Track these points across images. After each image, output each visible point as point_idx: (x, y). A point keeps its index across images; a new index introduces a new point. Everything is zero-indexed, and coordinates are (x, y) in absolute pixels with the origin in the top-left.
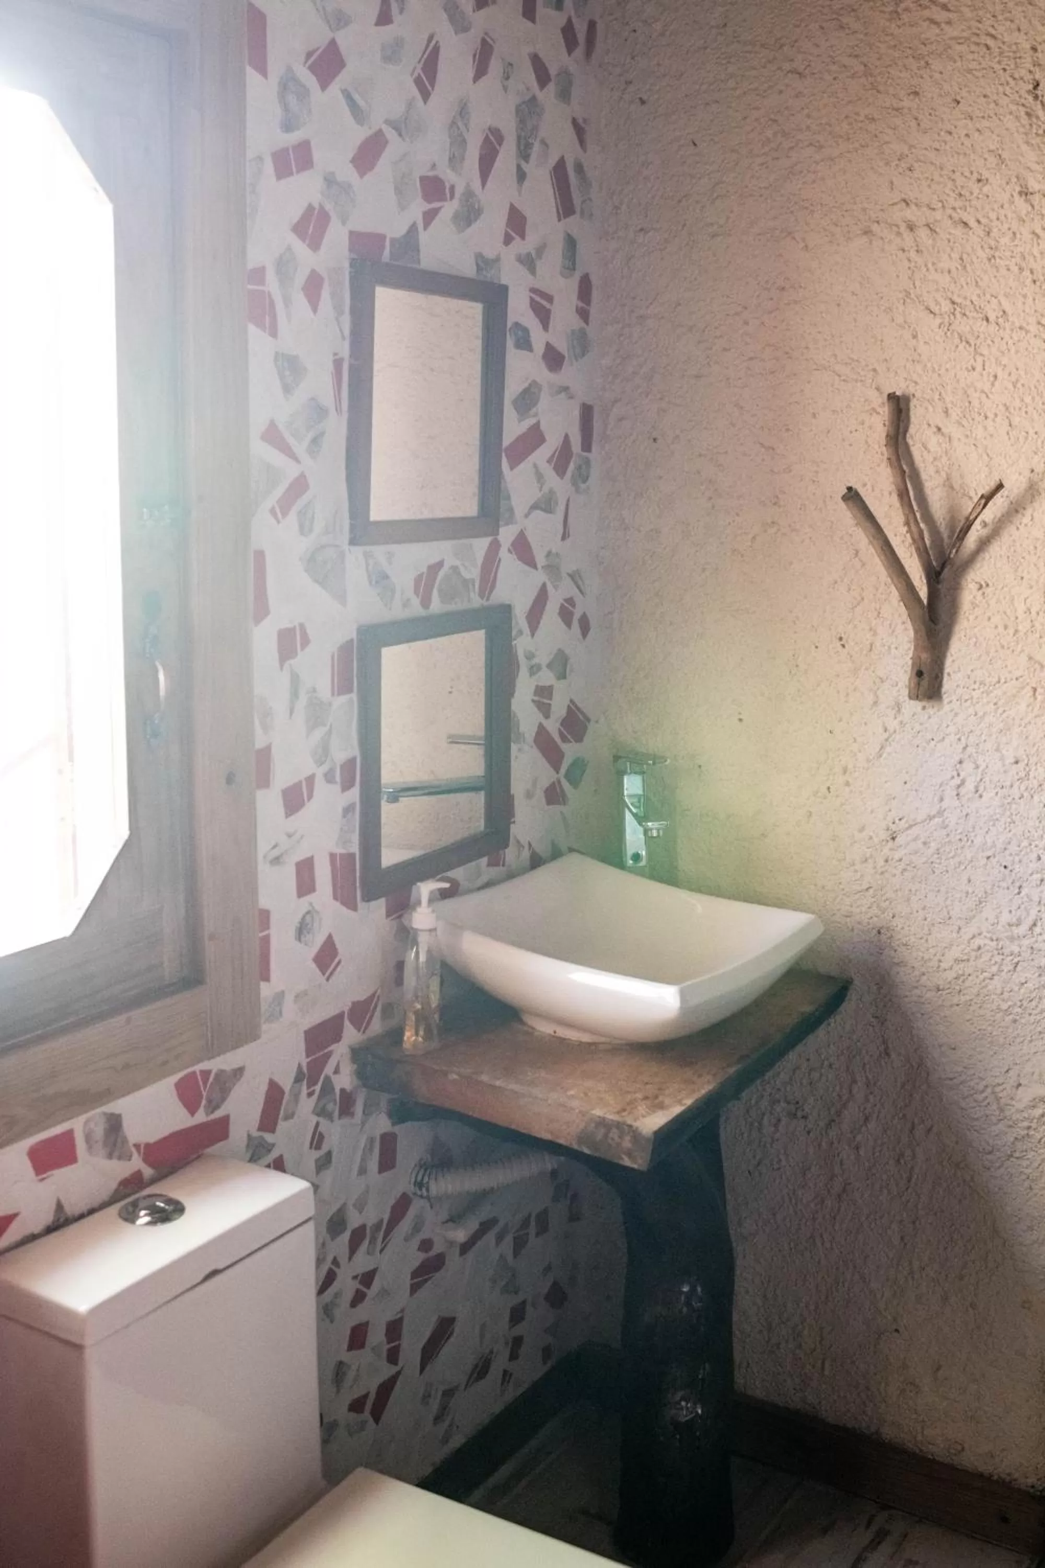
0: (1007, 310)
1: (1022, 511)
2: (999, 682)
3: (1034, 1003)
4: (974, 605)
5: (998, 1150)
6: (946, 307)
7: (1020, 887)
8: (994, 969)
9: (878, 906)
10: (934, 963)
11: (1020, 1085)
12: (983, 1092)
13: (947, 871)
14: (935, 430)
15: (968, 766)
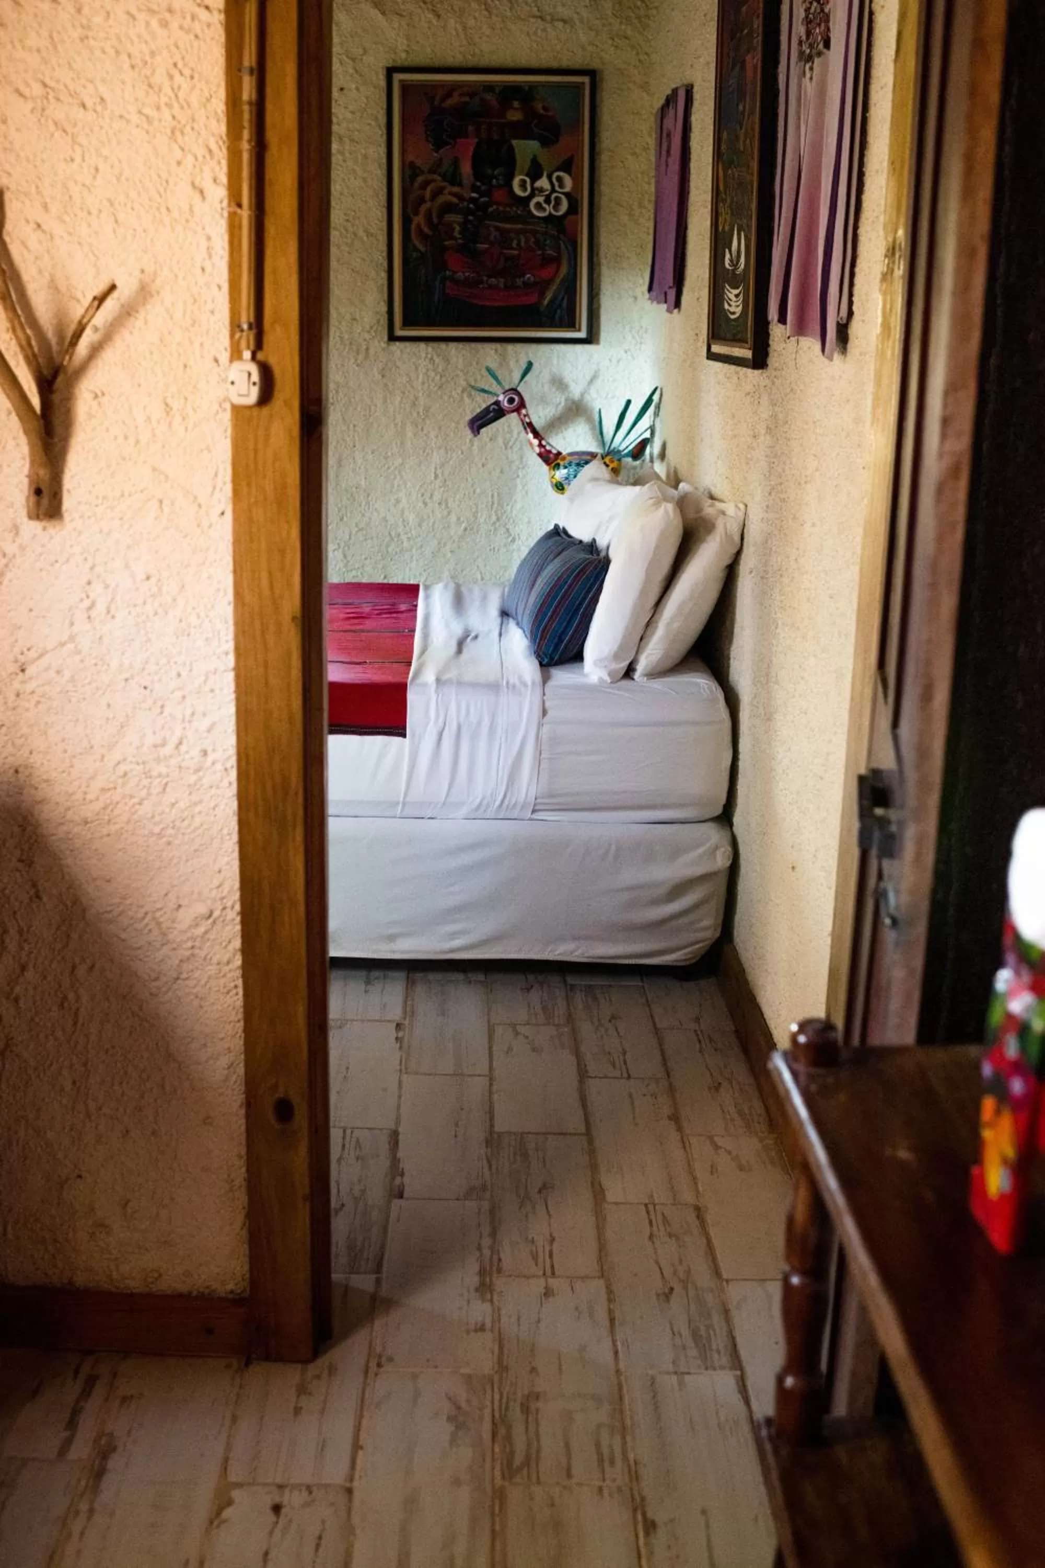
0: (105, 96)
1: (134, 313)
2: (122, 495)
3: (186, 823)
4: (91, 416)
5: (165, 975)
6: (37, 90)
7: (162, 707)
8: (143, 793)
9: (13, 744)
10: (79, 796)
11: (180, 906)
12: (143, 918)
13: (84, 699)
14: (35, 226)
15: (97, 588)
